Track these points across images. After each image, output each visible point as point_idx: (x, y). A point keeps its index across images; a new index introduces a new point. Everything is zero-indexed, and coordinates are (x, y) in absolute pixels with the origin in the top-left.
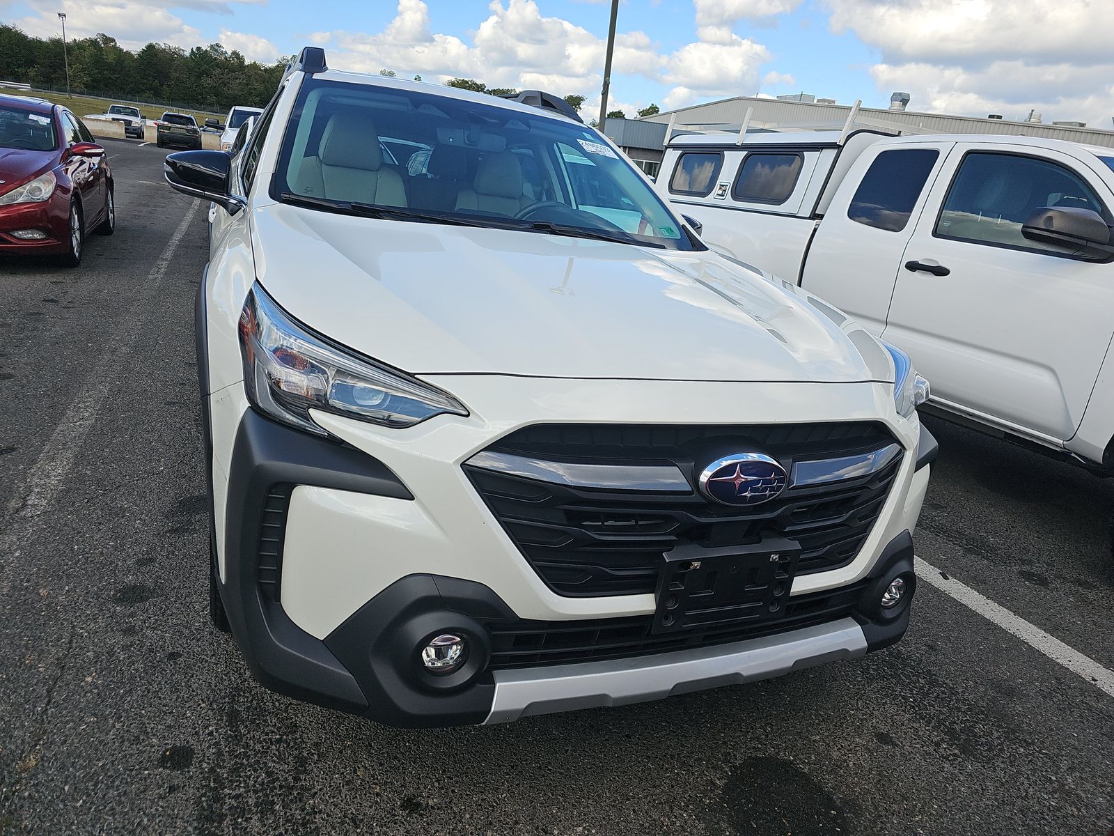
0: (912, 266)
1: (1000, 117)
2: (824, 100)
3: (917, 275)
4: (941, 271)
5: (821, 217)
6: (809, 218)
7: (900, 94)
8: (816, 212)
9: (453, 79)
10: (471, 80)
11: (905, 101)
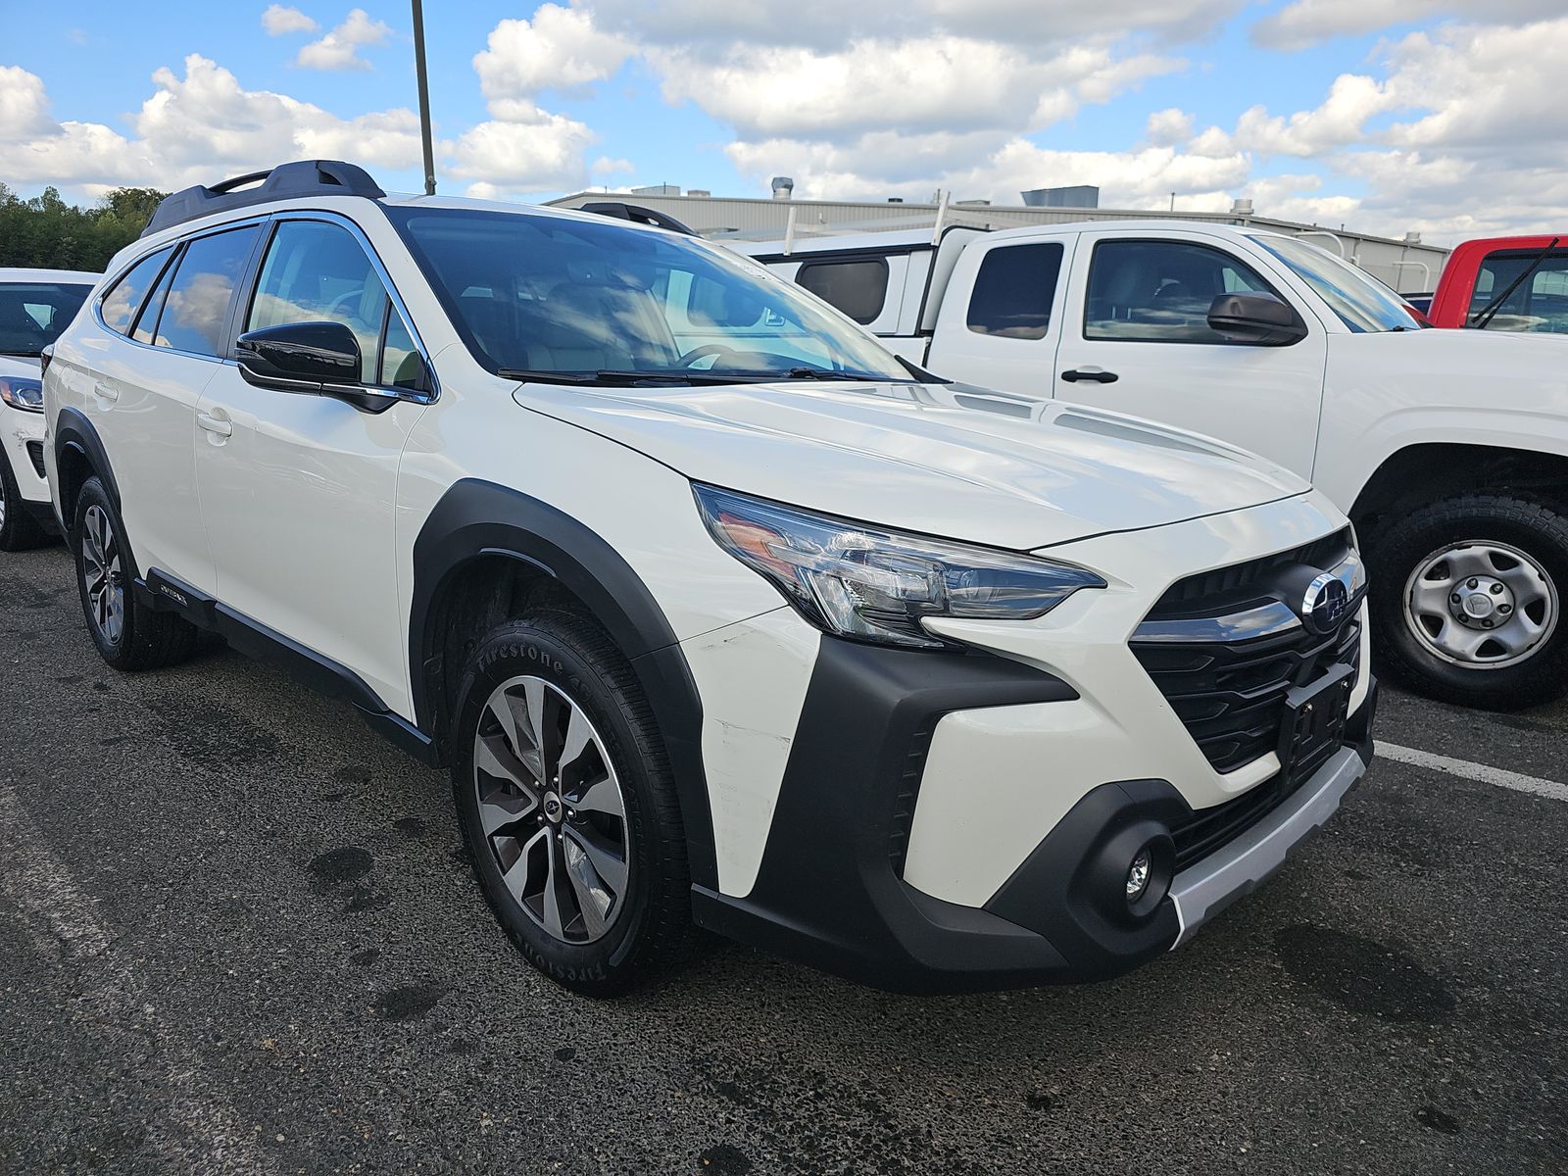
0: (1070, 376)
1: (900, 200)
2: (697, 192)
3: (1078, 385)
4: (1108, 378)
5: (930, 333)
6: (915, 336)
7: (781, 179)
8: (922, 328)
9: (117, 190)
10: (149, 188)
11: (789, 187)
